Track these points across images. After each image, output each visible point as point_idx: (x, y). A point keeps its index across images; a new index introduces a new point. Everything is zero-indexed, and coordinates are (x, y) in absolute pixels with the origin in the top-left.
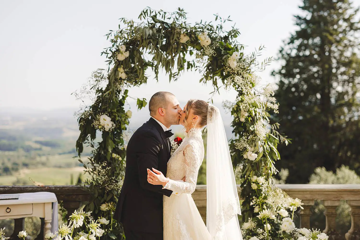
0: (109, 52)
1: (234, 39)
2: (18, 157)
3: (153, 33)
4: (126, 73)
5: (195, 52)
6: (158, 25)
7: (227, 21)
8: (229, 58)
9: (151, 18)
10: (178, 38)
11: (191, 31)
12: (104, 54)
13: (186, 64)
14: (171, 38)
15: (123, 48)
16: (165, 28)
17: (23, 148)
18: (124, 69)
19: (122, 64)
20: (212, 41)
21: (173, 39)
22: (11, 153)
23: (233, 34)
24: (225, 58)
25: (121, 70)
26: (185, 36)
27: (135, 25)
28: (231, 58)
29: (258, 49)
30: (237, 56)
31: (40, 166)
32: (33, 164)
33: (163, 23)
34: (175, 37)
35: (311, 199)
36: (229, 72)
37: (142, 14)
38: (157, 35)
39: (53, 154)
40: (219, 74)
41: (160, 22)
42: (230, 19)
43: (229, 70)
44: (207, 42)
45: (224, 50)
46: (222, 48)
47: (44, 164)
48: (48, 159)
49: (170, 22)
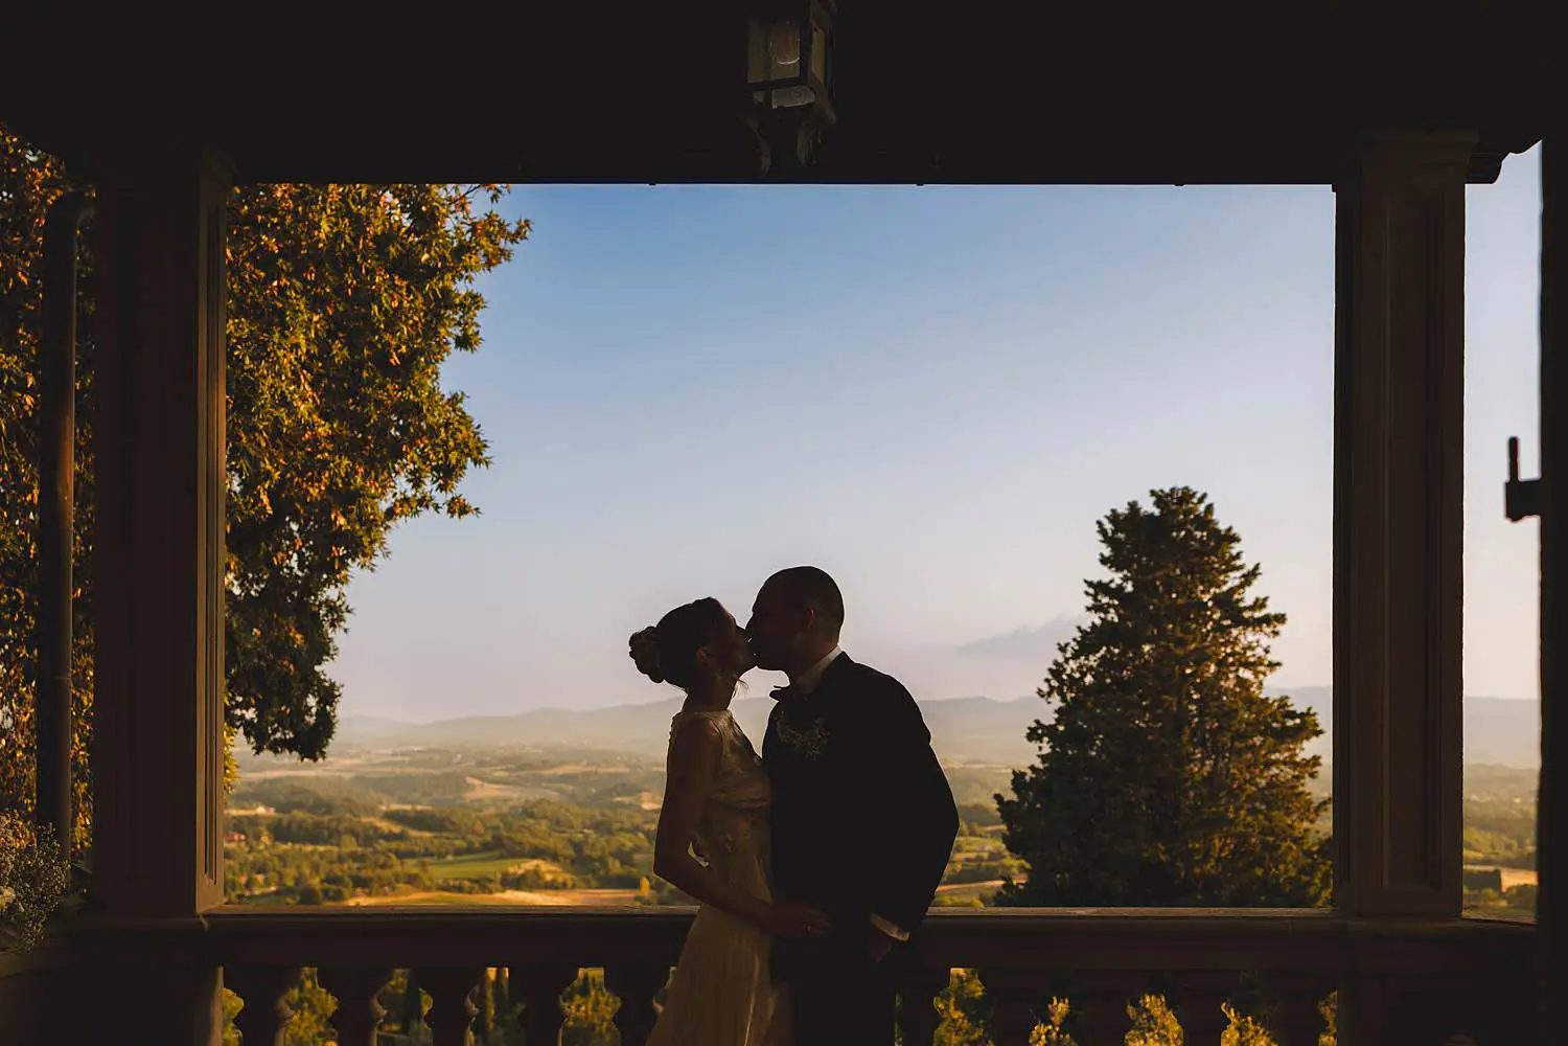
2: (341, 861)
22: (320, 849)
48: (423, 868)
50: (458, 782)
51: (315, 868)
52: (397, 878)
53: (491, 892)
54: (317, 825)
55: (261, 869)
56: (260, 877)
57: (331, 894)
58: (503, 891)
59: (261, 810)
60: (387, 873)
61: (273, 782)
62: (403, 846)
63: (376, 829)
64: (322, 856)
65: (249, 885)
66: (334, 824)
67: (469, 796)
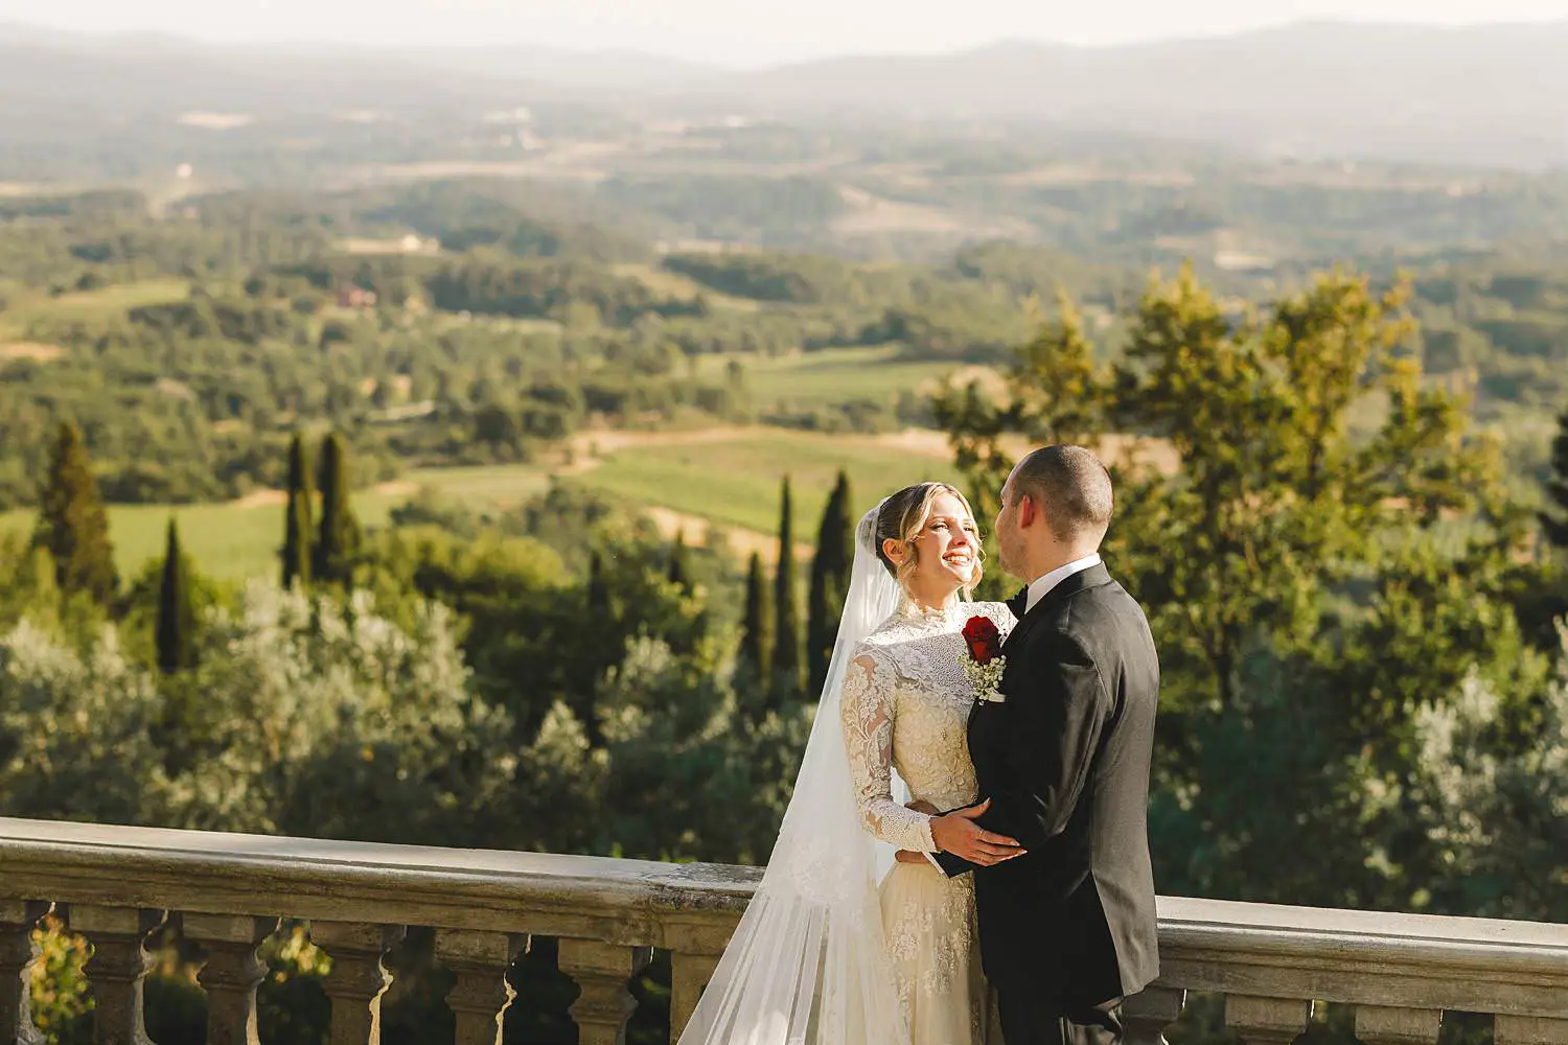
2: (568, 351)
22: (527, 327)
31: (686, 412)
32: (647, 402)
39: (771, 347)
47: (709, 401)
50: (816, 198)
51: (513, 367)
52: (677, 393)
53: (873, 432)
54: (519, 278)
55: (404, 370)
56: (401, 384)
57: (540, 423)
58: (900, 431)
59: (411, 244)
60: (657, 383)
61: (438, 186)
62: (696, 329)
63: (641, 291)
64: (528, 343)
65: (379, 397)
66: (555, 279)
67: (848, 226)
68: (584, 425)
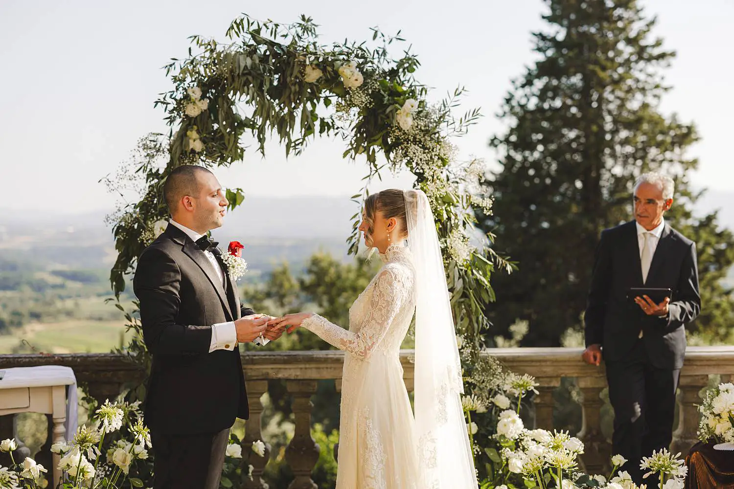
0: (168, 100)
1: (408, 75)
2: (22, 301)
3: (254, 64)
4: (203, 141)
5: (334, 99)
6: (263, 48)
7: (394, 40)
8: (398, 112)
9: (250, 36)
10: (301, 73)
11: (325, 60)
12: (159, 104)
13: (317, 123)
14: (289, 73)
15: (196, 93)
16: (275, 55)
17: (30, 284)
18: (198, 132)
19: (195, 125)
20: (365, 79)
21: (291, 75)
22: (9, 294)
23: (406, 65)
24: (391, 111)
25: (193, 134)
26: (314, 69)
27: (219, 48)
28: (401, 111)
29: (452, 94)
30: (412, 107)
31: (63, 317)
32: (49, 315)
33: (271, 44)
34: (296, 72)
35: (555, 375)
36: (397, 138)
37: (232, 27)
38: (261, 67)
39: (87, 296)
40: (380, 141)
41: (266, 42)
42: (401, 36)
43: (397, 133)
44: (356, 80)
45: (389, 95)
46: (385, 91)
47: (69, 314)
48: (77, 305)
49: (286, 42)
51: (5, 306)
54: (5, 279)
57: (15, 323)
60: (52, 309)
63: (45, 281)
66: (16, 279)
68: (30, 322)
